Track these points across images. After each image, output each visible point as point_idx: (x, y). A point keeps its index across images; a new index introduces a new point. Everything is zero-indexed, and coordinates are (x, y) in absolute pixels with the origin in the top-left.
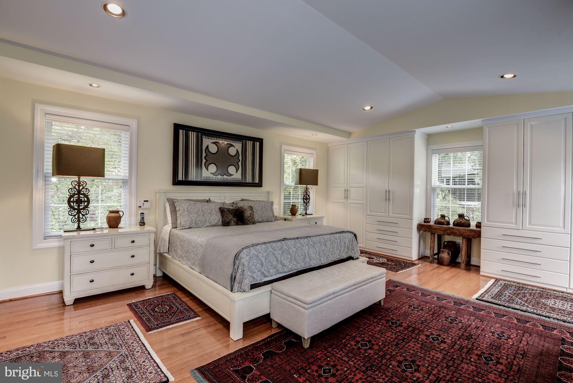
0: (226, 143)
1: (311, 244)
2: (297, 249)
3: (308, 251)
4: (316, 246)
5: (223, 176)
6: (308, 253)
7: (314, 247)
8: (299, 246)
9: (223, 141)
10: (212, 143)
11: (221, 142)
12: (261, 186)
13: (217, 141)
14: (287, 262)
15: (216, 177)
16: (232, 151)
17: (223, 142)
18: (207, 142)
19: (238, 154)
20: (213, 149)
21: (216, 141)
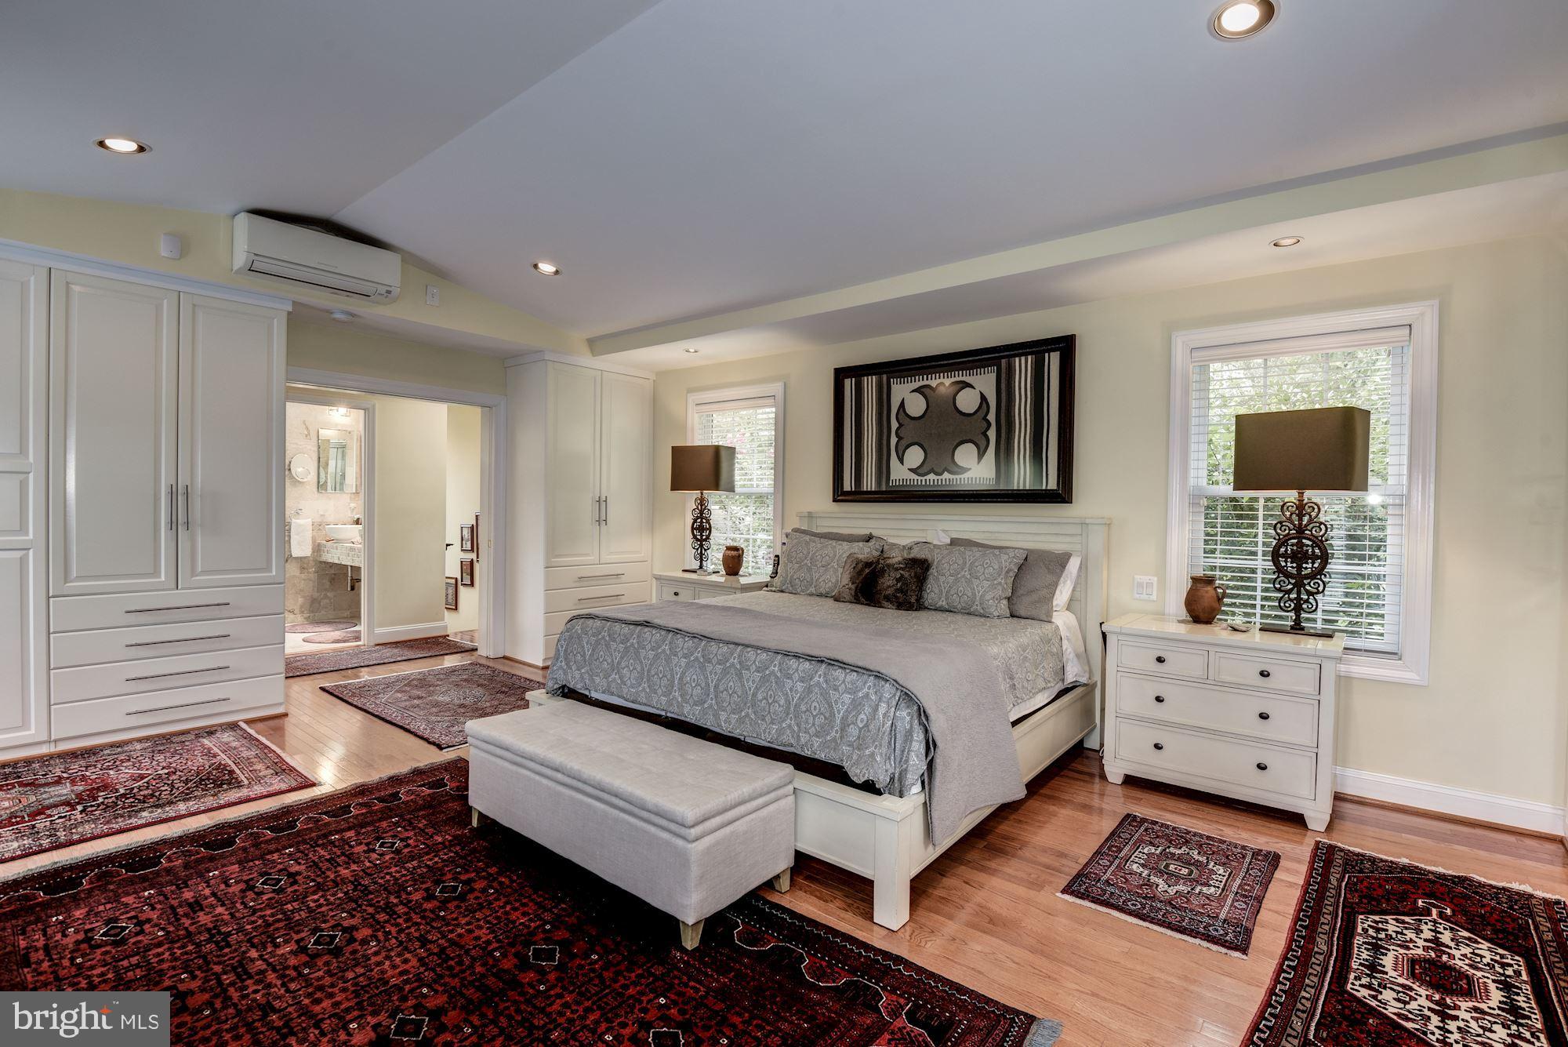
0: (948, 382)
1: (697, 659)
2: (657, 656)
3: (683, 673)
4: (709, 667)
5: (941, 474)
6: (681, 679)
7: (703, 668)
8: (664, 651)
9: (942, 380)
10: (913, 391)
11: (934, 383)
12: (1069, 501)
13: (925, 382)
14: (632, 677)
15: (923, 478)
16: (967, 401)
17: (943, 383)
18: (903, 391)
19: (984, 405)
20: (916, 406)
21: (922, 383)
